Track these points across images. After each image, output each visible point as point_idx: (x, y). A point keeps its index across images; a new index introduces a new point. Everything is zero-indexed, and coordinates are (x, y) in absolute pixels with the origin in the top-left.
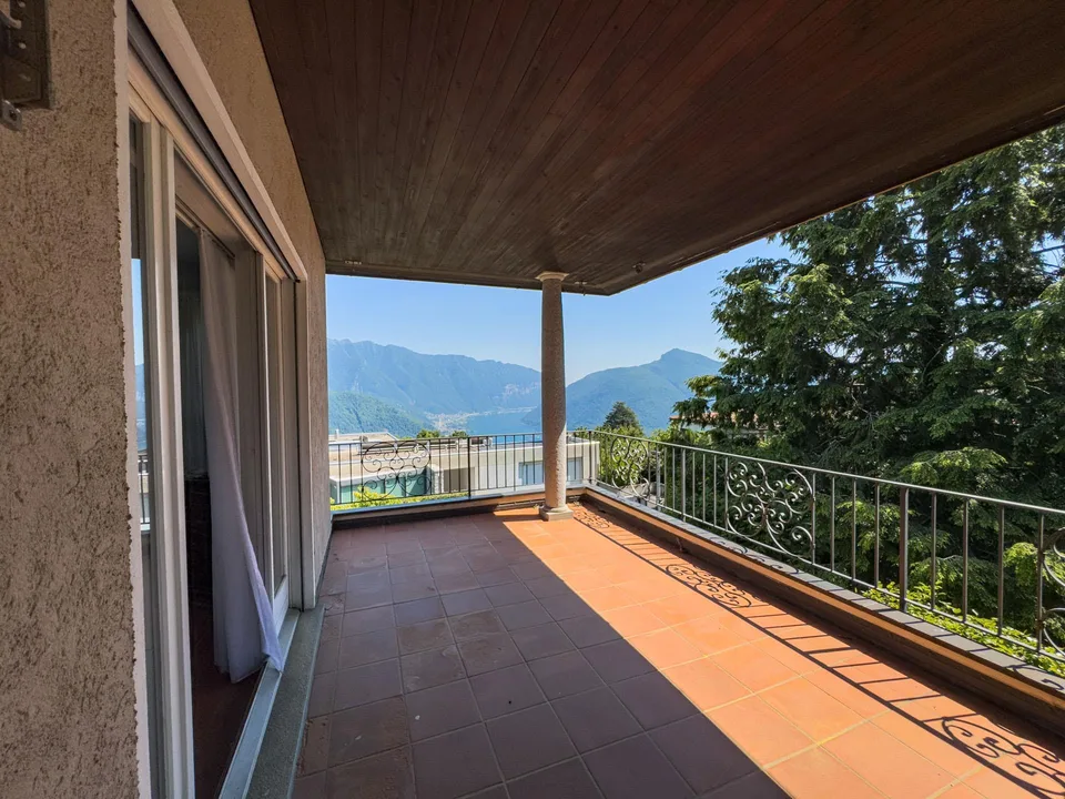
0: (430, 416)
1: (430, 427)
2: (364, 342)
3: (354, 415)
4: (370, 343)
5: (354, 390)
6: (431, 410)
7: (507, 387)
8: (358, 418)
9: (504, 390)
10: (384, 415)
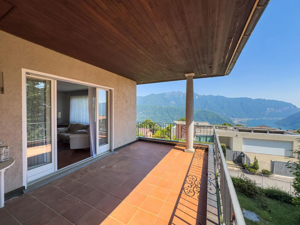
0: (231, 118)
1: (231, 122)
2: (209, 95)
3: (205, 117)
4: (211, 95)
5: (206, 109)
6: (232, 116)
7: (268, 109)
8: (207, 118)
9: (266, 110)
10: (215, 117)
